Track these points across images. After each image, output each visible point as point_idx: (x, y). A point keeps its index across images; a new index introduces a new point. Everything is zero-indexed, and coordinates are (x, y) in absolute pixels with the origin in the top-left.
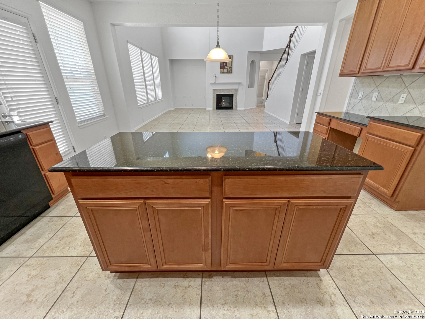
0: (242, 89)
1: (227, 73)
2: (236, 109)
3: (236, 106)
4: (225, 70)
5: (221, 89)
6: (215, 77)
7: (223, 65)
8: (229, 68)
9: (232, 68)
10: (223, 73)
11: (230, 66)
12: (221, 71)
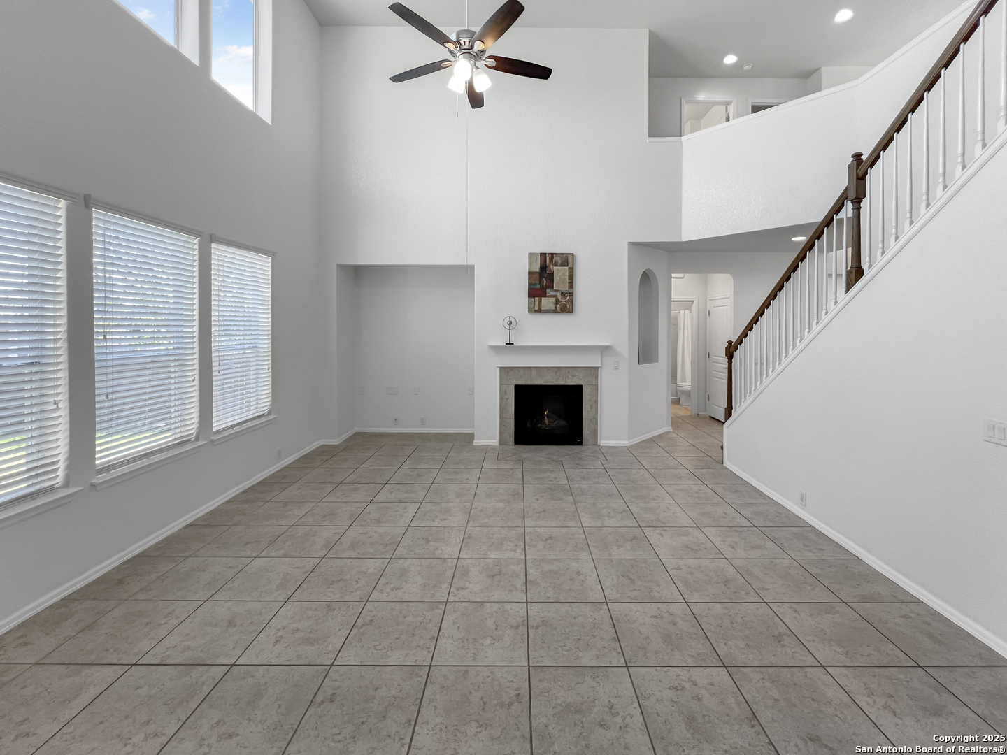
0: (616, 368)
1: (555, 311)
2: (596, 444)
3: (595, 433)
4: (547, 303)
5: (531, 368)
6: (510, 323)
7: (538, 286)
8: (563, 295)
9: (572, 295)
10: (539, 311)
11: (566, 288)
12: (533, 306)
